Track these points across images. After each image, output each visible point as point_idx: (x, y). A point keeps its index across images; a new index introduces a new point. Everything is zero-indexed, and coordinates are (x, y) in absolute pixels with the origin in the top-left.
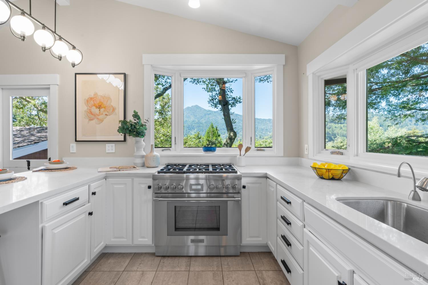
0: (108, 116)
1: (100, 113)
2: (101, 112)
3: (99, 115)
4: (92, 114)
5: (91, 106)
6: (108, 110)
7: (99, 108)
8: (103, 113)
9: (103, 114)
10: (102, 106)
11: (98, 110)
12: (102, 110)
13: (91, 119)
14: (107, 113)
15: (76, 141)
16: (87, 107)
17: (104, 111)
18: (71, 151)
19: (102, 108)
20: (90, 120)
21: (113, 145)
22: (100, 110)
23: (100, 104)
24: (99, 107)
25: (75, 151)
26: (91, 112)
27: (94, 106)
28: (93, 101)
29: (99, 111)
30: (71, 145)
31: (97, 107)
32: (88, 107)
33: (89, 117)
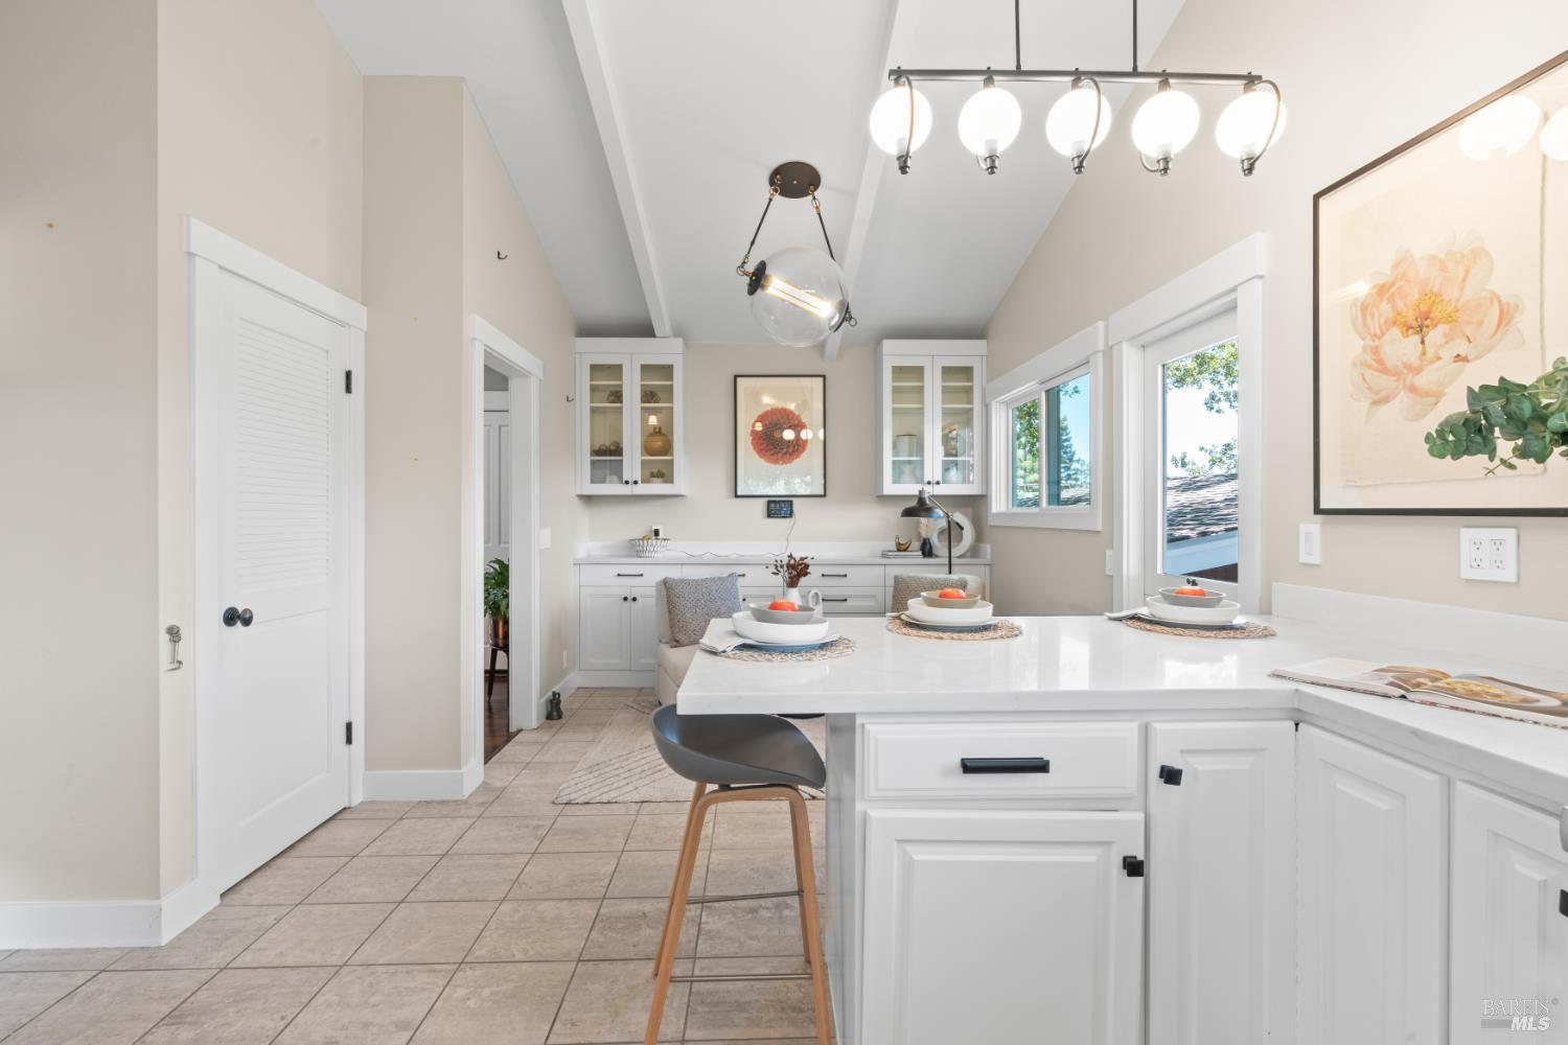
0: (1469, 365)
1: (1424, 354)
2: (1430, 353)
3: (1417, 371)
4: (1385, 371)
5: (1378, 332)
6: (1469, 330)
7: (1420, 329)
8: (1442, 353)
9: (1439, 358)
10: (1436, 314)
11: (1417, 338)
12: (1435, 336)
13: (1382, 395)
14: (1462, 347)
15: (1318, 510)
16: (1364, 339)
17: (1449, 338)
18: (1303, 559)
19: (1436, 325)
20: (1376, 403)
21: (1505, 533)
22: (1423, 342)
23: (1424, 308)
24: (1420, 326)
25: (1316, 559)
26: (1380, 361)
27: (1395, 323)
28: (1391, 299)
29: (1420, 346)
30: (1304, 528)
31: (1407, 328)
32: (1369, 341)
33: (1370, 388)
